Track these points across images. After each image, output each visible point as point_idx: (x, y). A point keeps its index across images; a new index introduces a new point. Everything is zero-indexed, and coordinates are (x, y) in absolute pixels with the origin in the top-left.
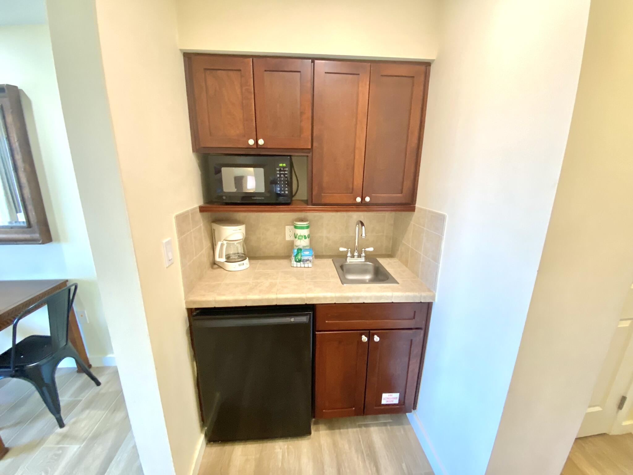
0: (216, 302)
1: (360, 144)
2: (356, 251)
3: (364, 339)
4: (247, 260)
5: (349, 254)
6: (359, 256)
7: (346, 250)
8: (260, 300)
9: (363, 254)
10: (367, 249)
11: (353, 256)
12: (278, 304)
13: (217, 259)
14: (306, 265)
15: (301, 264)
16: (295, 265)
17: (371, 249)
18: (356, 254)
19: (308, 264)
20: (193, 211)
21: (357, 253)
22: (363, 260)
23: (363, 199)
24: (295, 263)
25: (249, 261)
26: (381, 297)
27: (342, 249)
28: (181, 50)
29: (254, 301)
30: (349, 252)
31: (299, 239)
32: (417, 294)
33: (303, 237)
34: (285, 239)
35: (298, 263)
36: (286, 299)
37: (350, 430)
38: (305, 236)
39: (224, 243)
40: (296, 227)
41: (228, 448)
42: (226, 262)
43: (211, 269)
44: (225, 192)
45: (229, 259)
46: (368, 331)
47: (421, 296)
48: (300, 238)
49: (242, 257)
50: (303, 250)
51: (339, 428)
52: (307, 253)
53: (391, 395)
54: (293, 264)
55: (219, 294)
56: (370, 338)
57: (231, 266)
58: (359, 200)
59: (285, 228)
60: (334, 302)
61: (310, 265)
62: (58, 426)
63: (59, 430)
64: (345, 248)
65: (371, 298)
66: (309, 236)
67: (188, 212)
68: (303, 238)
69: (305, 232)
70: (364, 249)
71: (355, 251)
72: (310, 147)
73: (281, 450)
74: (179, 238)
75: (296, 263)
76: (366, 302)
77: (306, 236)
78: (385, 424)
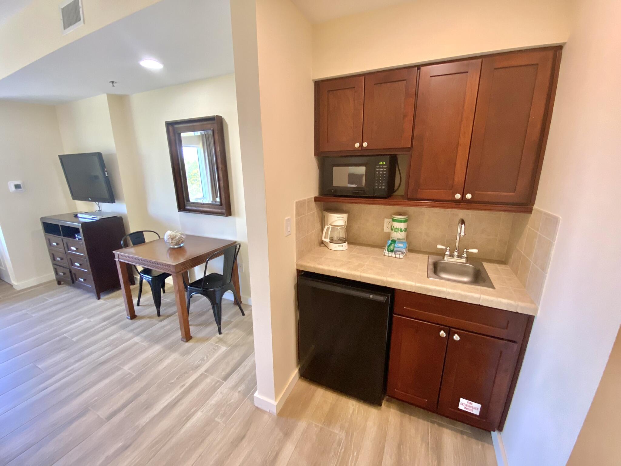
0: (315, 268)
1: (465, 140)
2: (456, 251)
3: (443, 334)
4: (346, 244)
5: (447, 253)
6: (460, 256)
7: (444, 247)
8: (347, 274)
9: (465, 255)
10: (470, 250)
11: (452, 255)
12: (361, 281)
13: (324, 239)
14: (397, 256)
15: (392, 254)
16: (386, 254)
17: (475, 251)
18: (456, 253)
19: (399, 255)
20: (309, 201)
21: (457, 253)
22: (463, 261)
23: (463, 196)
24: (387, 252)
25: (348, 246)
26: (466, 297)
27: (439, 247)
28: (313, 80)
29: (343, 274)
30: (448, 250)
31: (395, 231)
32: (512, 302)
33: (400, 230)
34: (383, 231)
35: (389, 253)
36: (369, 278)
37: (421, 421)
38: (401, 229)
39: (330, 227)
40: (393, 220)
41: (313, 387)
42: (329, 242)
43: (319, 246)
44: (334, 187)
45: (332, 241)
46: (449, 328)
47: (518, 305)
48: (396, 230)
49: (343, 241)
50: (396, 242)
51: (411, 415)
52: (401, 245)
53: (470, 403)
54: (385, 253)
55: (319, 264)
56: (450, 334)
57: (333, 246)
58: (458, 196)
59: (384, 221)
60: (413, 291)
61: (401, 256)
62: (218, 333)
63: (218, 335)
64: (443, 246)
65: (454, 294)
66: (406, 230)
67: (305, 200)
68: (400, 231)
69: (402, 226)
70: (466, 250)
71: (455, 250)
72: (410, 147)
73: (353, 407)
74: (296, 218)
75: (388, 252)
76: (448, 297)
77: (403, 229)
78: (462, 433)
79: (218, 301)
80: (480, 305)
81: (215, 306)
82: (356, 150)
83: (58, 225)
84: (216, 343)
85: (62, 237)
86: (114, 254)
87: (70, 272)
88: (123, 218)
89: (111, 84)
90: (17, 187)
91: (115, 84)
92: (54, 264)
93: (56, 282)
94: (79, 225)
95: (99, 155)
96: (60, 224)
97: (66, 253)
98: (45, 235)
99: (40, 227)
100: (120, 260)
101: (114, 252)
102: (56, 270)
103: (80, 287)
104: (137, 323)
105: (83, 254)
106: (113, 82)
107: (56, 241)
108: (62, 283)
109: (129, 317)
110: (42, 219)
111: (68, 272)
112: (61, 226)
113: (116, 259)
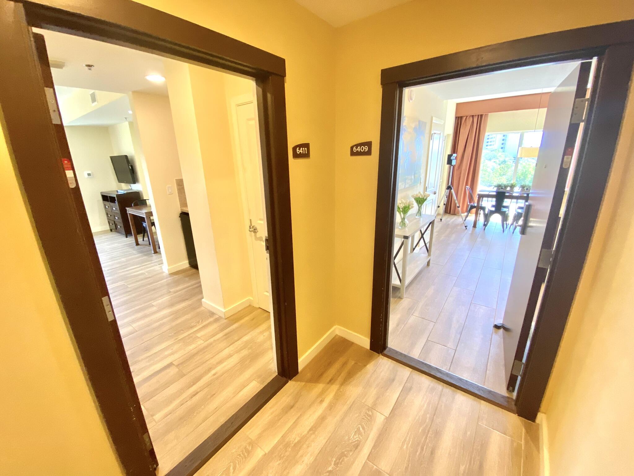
74: (177, 186)
85: (110, 203)
86: (126, 209)
87: (114, 222)
90: (89, 175)
92: (108, 219)
93: (110, 231)
94: (115, 196)
95: (126, 156)
96: (108, 195)
97: (112, 212)
98: (103, 202)
99: (101, 198)
100: (129, 212)
102: (109, 222)
103: (119, 232)
104: (139, 247)
105: (119, 212)
106: (126, 118)
107: (108, 204)
108: (113, 230)
109: (135, 244)
110: (101, 193)
111: (113, 223)
112: (109, 196)
113: (127, 212)
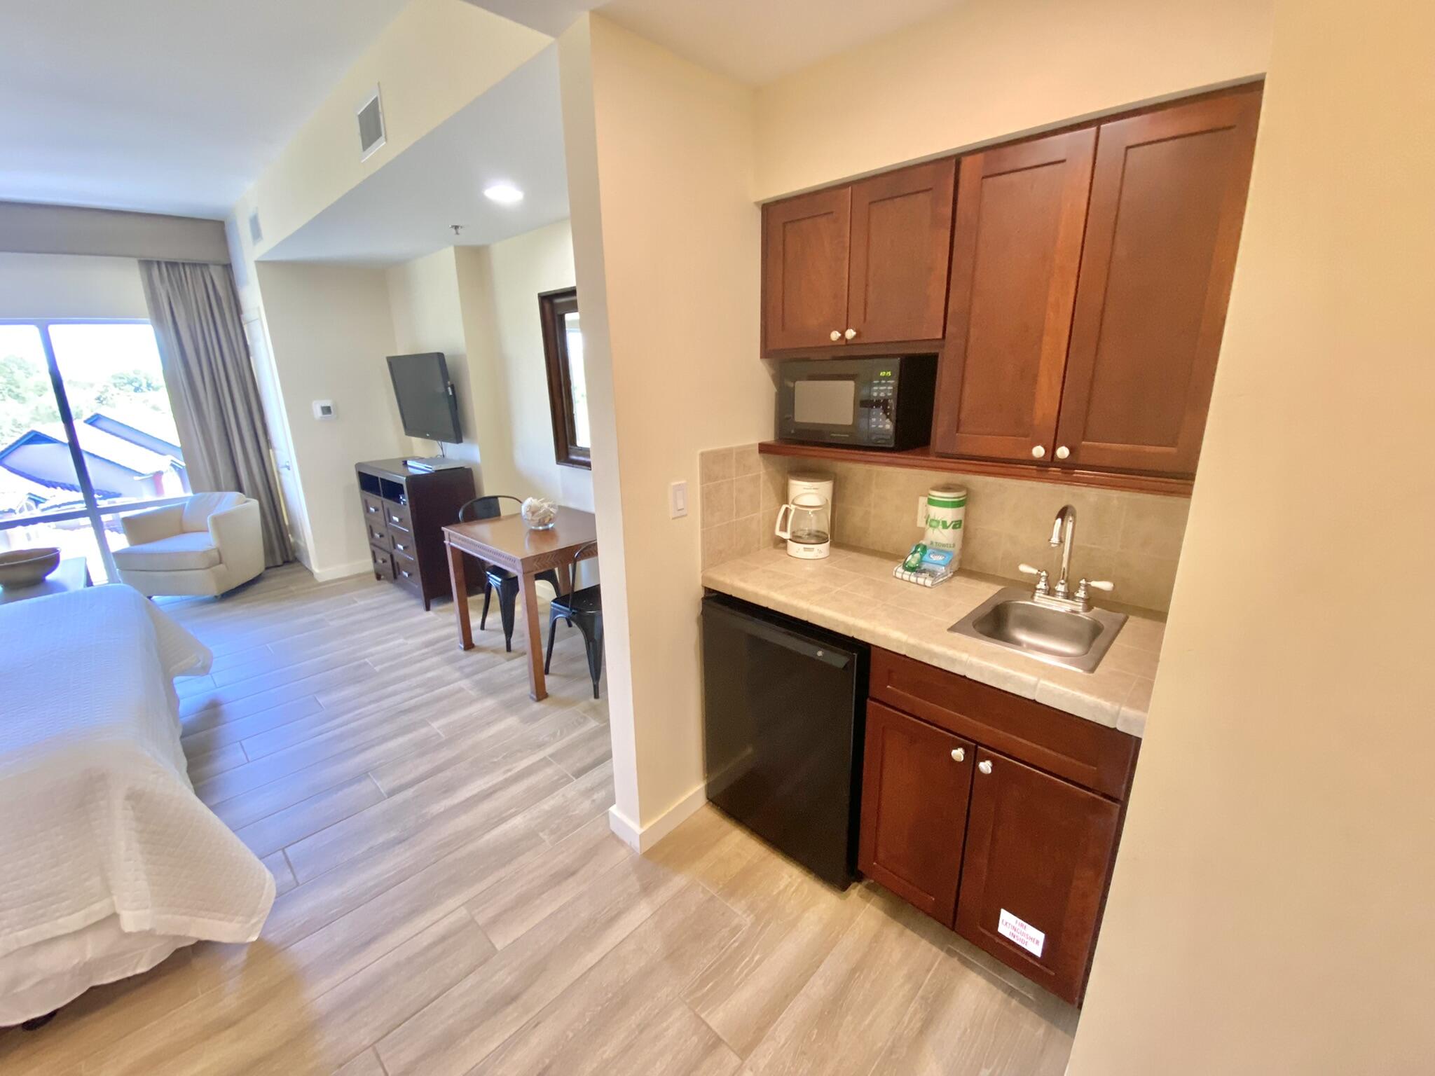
0: (733, 588)
2: (1062, 581)
3: (958, 754)
4: (824, 547)
5: (1041, 585)
6: (1069, 595)
7: (1035, 571)
8: (786, 605)
9: (1081, 594)
10: (1094, 584)
11: (1050, 592)
13: (778, 533)
14: (921, 581)
15: (910, 575)
16: (899, 575)
17: (1106, 585)
18: (1060, 588)
19: (926, 578)
20: (742, 452)
21: (1063, 587)
22: (1079, 606)
24: (900, 570)
25: (830, 549)
26: (1007, 678)
27: (1024, 568)
28: (757, 203)
29: (779, 603)
30: (1043, 579)
31: (931, 526)
32: (1107, 705)
33: (941, 523)
34: (916, 524)
35: (906, 572)
36: (822, 616)
38: (944, 523)
39: (791, 508)
40: (931, 502)
41: (726, 825)
42: (790, 540)
43: (771, 547)
44: (796, 423)
45: (796, 539)
46: (974, 744)
47: (1118, 713)
48: (934, 524)
49: (820, 538)
50: (928, 551)
52: (939, 558)
53: (1022, 925)
54: (896, 572)
55: (742, 580)
56: (974, 756)
57: (795, 549)
58: (1038, 451)
59: (918, 501)
60: (903, 652)
61: (929, 582)
62: (593, 696)
63: (592, 699)
64: (1034, 567)
65: (981, 670)
66: (957, 525)
67: (730, 450)
68: (940, 527)
69: (949, 515)
70: (1086, 581)
71: (1059, 580)
72: (940, 336)
73: (789, 880)
74: (702, 483)
75: (902, 571)
76: (969, 676)
77: (948, 524)
79: (596, 637)
80: (1034, 701)
81: (591, 644)
82: (834, 346)
83: (377, 478)
84: (585, 712)
85: (384, 499)
86: (443, 532)
87: (392, 557)
88: (473, 470)
89: (454, 230)
90: (327, 410)
91: (460, 230)
92: (372, 544)
93: (374, 576)
94: (402, 480)
95: (440, 356)
96: (380, 476)
97: (386, 525)
98: (361, 493)
99: (355, 481)
100: (452, 544)
101: (443, 528)
102: (374, 554)
103: (403, 586)
104: (475, 657)
105: (408, 530)
106: (456, 227)
107: (376, 501)
108: (382, 577)
109: (462, 646)
110: (358, 465)
111: (387, 557)
112: (382, 479)
113: (446, 542)
